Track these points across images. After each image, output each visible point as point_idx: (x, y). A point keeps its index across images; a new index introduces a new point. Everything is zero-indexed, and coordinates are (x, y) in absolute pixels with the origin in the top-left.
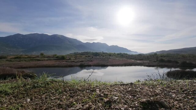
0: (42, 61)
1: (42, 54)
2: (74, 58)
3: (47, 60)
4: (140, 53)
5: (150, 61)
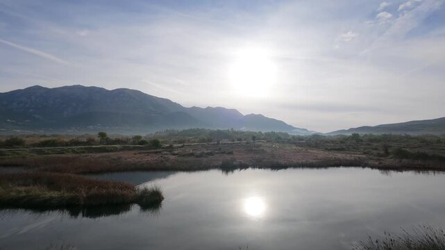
1: (102, 135)
2: (180, 145)
3: (123, 150)
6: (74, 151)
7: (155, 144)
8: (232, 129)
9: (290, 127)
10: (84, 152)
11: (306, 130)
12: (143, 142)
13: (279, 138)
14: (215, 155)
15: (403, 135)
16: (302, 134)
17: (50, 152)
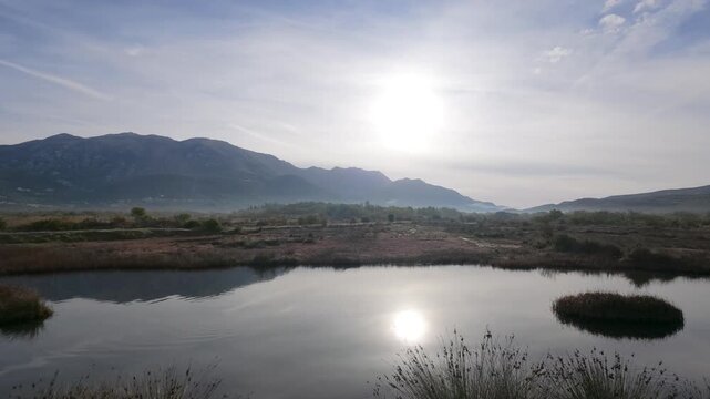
0: (131, 238)
1: (137, 212)
2: (254, 229)
3: (149, 236)
4: (502, 209)
5: (525, 242)
6: (64, 238)
7: (211, 227)
8: (367, 203)
9: (468, 200)
10: (81, 240)
11: (492, 204)
12: (191, 224)
13: (437, 217)
14: (282, 246)
15: (627, 212)
16: (483, 211)
17: (22, 240)
